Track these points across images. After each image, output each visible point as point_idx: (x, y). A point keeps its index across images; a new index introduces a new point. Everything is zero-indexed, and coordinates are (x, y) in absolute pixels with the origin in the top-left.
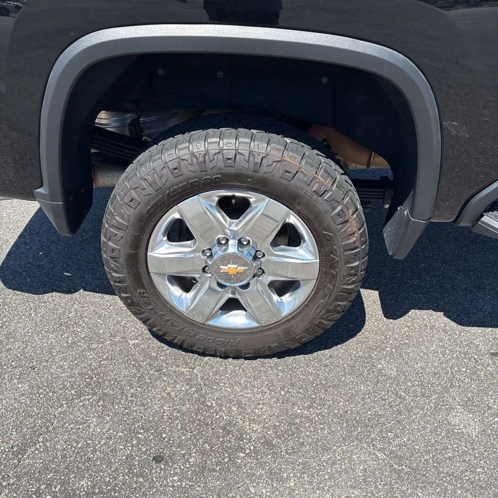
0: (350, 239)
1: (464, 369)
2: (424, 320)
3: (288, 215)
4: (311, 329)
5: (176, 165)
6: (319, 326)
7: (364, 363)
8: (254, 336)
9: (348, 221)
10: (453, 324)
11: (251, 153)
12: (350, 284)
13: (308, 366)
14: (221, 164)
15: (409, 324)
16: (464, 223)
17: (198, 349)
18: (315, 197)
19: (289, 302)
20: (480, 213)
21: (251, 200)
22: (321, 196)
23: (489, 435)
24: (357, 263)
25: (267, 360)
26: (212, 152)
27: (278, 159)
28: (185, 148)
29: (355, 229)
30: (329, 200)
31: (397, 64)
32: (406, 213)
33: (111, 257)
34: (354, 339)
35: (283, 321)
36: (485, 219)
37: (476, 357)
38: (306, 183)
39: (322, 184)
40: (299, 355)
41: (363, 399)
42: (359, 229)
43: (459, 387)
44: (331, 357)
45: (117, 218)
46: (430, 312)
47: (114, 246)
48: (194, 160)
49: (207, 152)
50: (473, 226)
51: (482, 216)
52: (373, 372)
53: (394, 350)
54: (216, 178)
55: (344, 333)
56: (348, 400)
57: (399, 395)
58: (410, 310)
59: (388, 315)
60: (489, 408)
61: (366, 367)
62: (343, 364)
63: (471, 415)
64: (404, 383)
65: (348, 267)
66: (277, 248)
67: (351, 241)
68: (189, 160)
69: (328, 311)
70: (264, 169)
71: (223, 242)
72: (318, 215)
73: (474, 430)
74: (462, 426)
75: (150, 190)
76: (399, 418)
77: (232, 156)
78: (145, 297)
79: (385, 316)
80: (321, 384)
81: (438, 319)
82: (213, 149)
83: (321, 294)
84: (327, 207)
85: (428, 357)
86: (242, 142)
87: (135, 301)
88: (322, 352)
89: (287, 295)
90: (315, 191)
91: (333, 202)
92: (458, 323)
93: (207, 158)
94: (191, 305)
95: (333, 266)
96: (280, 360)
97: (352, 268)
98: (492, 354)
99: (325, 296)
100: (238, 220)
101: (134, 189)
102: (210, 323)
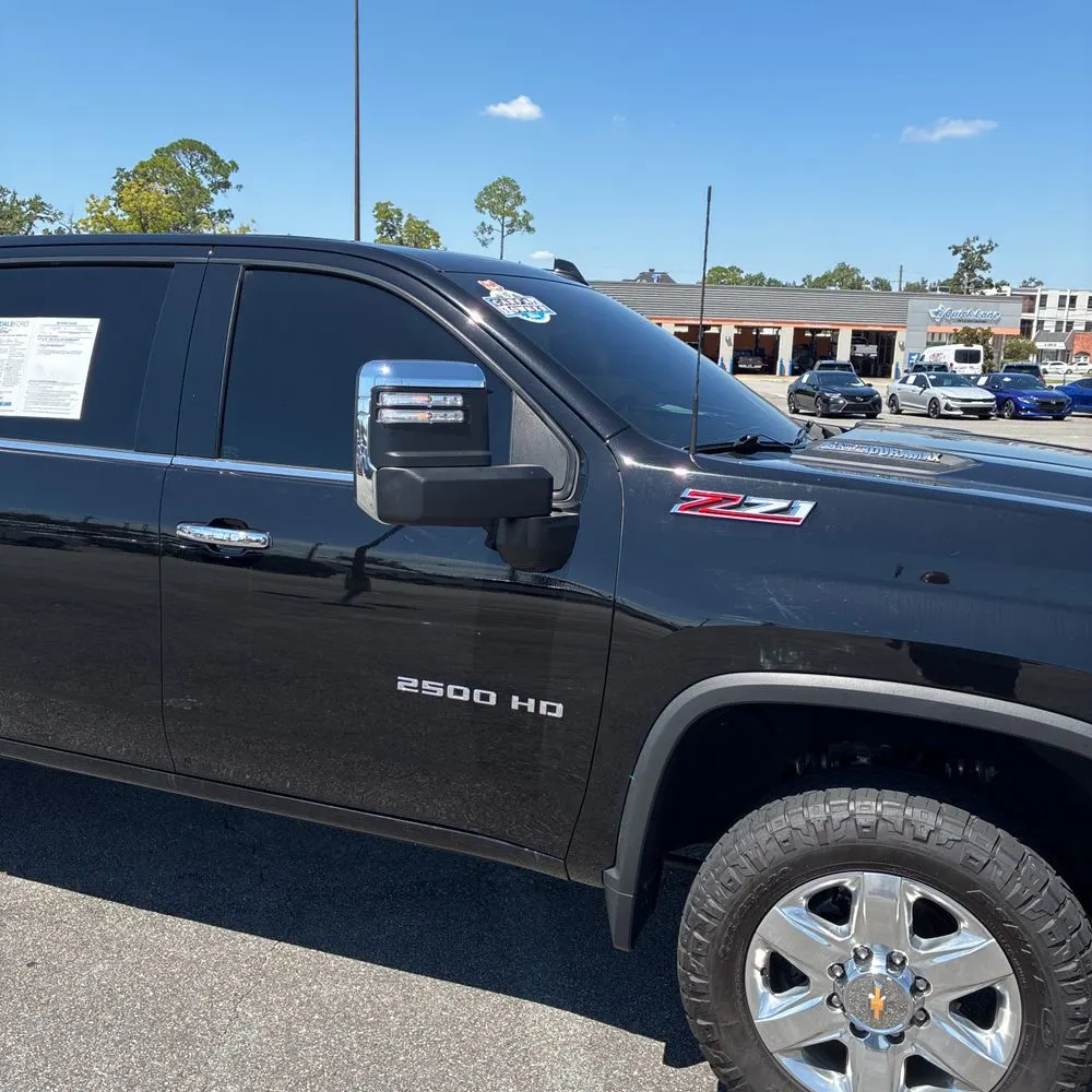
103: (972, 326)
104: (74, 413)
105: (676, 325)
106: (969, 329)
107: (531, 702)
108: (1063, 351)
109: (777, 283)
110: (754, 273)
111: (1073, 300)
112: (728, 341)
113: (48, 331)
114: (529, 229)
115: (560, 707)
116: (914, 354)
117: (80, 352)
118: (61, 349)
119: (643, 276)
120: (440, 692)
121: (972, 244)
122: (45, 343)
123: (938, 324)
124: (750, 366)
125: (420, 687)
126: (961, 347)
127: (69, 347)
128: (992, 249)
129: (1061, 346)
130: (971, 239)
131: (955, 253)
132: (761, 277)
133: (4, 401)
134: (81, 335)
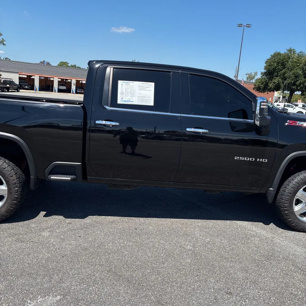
4: (7, 211)
6: (9, 210)
9: (12, 176)
12: (16, 195)
24: (17, 189)
29: (15, 179)
65: (14, 190)
67: (14, 182)
69: (11, 204)
91: (8, 171)
104: (152, 103)
105: (58, 78)
107: (261, 160)
109: (80, 68)
110: (73, 64)
112: (74, 84)
113: (140, 85)
114: (4, 44)
115: (267, 160)
117: (151, 90)
118: (145, 89)
119: (41, 62)
120: (243, 159)
122: (140, 88)
124: (80, 92)
125: (239, 159)
127: (147, 89)
132: (75, 66)
133: (131, 101)
134: (150, 86)
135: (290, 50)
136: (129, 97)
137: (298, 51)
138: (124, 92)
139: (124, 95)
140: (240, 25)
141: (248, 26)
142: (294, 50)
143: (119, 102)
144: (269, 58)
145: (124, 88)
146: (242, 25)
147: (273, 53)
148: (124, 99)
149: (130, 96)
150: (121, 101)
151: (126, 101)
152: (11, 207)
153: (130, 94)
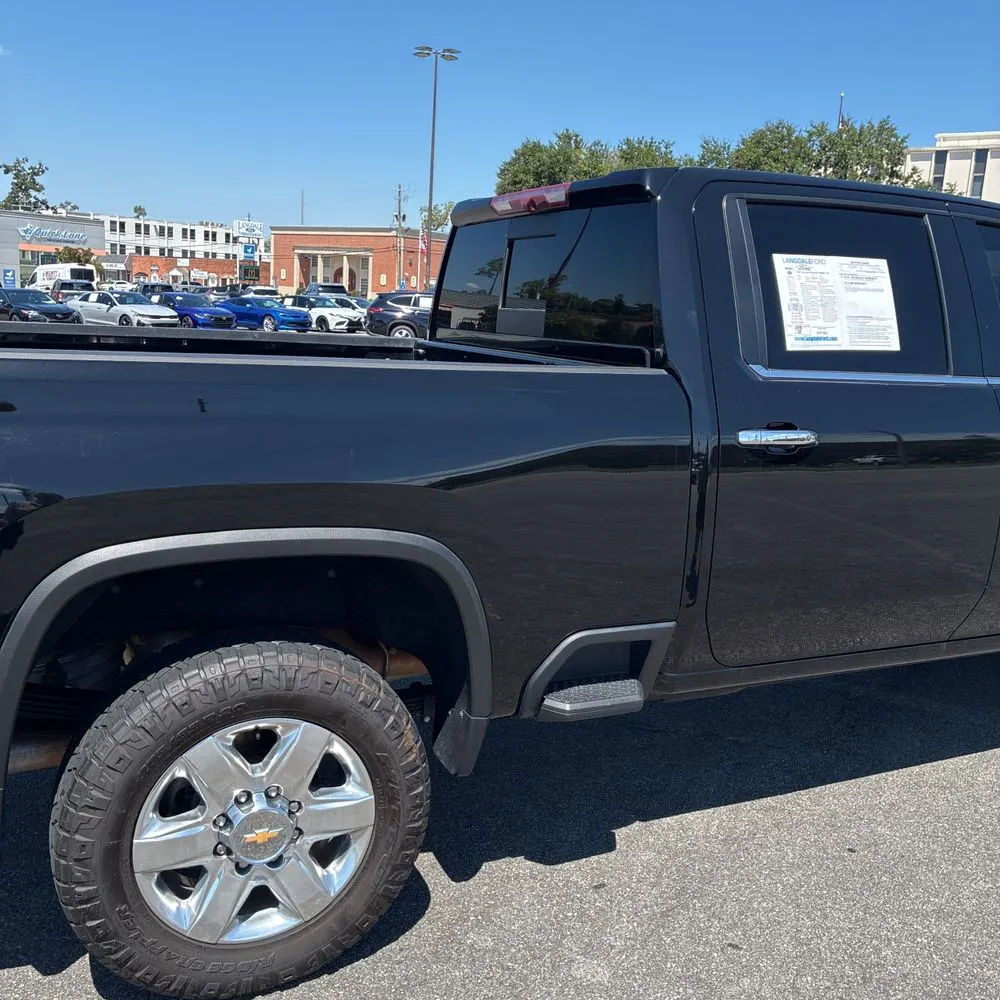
0: (408, 757)
1: (570, 914)
2: (504, 871)
3: (330, 743)
4: (375, 904)
5: (185, 699)
6: (384, 897)
7: (448, 943)
8: (295, 941)
9: (403, 733)
10: (540, 866)
11: (281, 668)
12: (417, 821)
13: (374, 971)
14: (245, 688)
15: (487, 881)
16: (527, 714)
17: (211, 990)
18: (363, 709)
19: (340, 872)
20: (540, 697)
21: (278, 731)
22: (369, 707)
23: (622, 976)
24: (420, 789)
25: (313, 982)
26: (231, 675)
27: (315, 670)
28: (194, 676)
29: (412, 743)
30: (379, 711)
31: (431, 549)
32: (461, 714)
33: (76, 860)
34: (424, 919)
35: (334, 903)
36: (548, 702)
37: (579, 895)
38: (350, 693)
39: (368, 692)
40: (358, 960)
41: (463, 986)
42: (416, 743)
43: (572, 935)
44: (401, 950)
45: (94, 793)
46: (507, 859)
47: (84, 839)
48: (210, 688)
49: (225, 676)
50: (536, 715)
51: (543, 700)
52: (464, 950)
53: (480, 918)
54: (239, 707)
55: (407, 916)
56: (445, 994)
57: (505, 967)
58: (482, 863)
59: (456, 877)
60: (612, 947)
61: (452, 948)
62: (422, 954)
63: (595, 962)
64: (507, 950)
65: (411, 797)
66: (317, 792)
67: (410, 759)
68: (203, 690)
69: (395, 868)
70: (299, 685)
71: (243, 800)
72: (368, 733)
73: (603, 975)
74: (589, 977)
75: (148, 741)
76: (516, 992)
77: (258, 674)
78: (127, 917)
79: (453, 880)
80: (402, 986)
81: (520, 865)
82: (233, 671)
83: (382, 846)
84: (377, 719)
85: (525, 913)
86: (268, 657)
87: (111, 928)
88: (388, 947)
89: (333, 864)
90: (362, 702)
91: (384, 712)
92: (545, 864)
93: (226, 683)
94: (198, 913)
95: (392, 800)
96: (332, 976)
97: (416, 796)
98: (596, 887)
99: (387, 848)
100: (261, 764)
101: (122, 744)
102: (226, 939)
103: (70, 245)
104: (894, 345)
106: (71, 249)
108: (123, 271)
111: (122, 225)
113: (846, 269)
116: (9, 271)
117: (882, 290)
118: (864, 286)
121: (22, 165)
122: (849, 281)
123: (29, 242)
126: (75, 266)
127: (871, 285)
128: (43, 172)
129: (121, 267)
130: (21, 159)
131: (7, 172)
133: (830, 336)
134: (876, 275)
135: (566, 138)
136: (820, 323)
137: (588, 140)
138: (801, 302)
139: (803, 316)
140: (423, 52)
141: (450, 54)
142: (577, 136)
143: (792, 344)
144: (508, 160)
145: (798, 283)
146: (430, 49)
147: (519, 146)
148: (805, 332)
149: (821, 315)
150: (796, 339)
151: (812, 339)
152: (392, 882)
153: (821, 309)
